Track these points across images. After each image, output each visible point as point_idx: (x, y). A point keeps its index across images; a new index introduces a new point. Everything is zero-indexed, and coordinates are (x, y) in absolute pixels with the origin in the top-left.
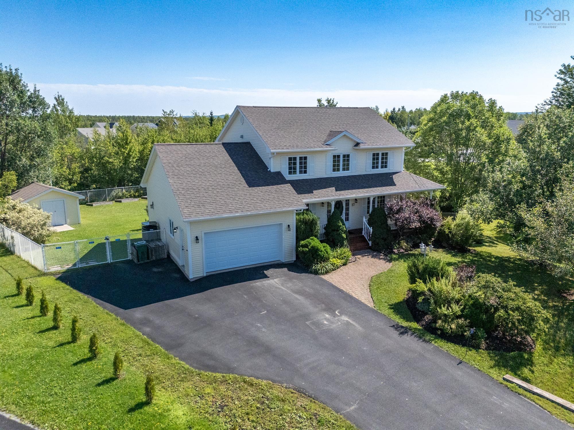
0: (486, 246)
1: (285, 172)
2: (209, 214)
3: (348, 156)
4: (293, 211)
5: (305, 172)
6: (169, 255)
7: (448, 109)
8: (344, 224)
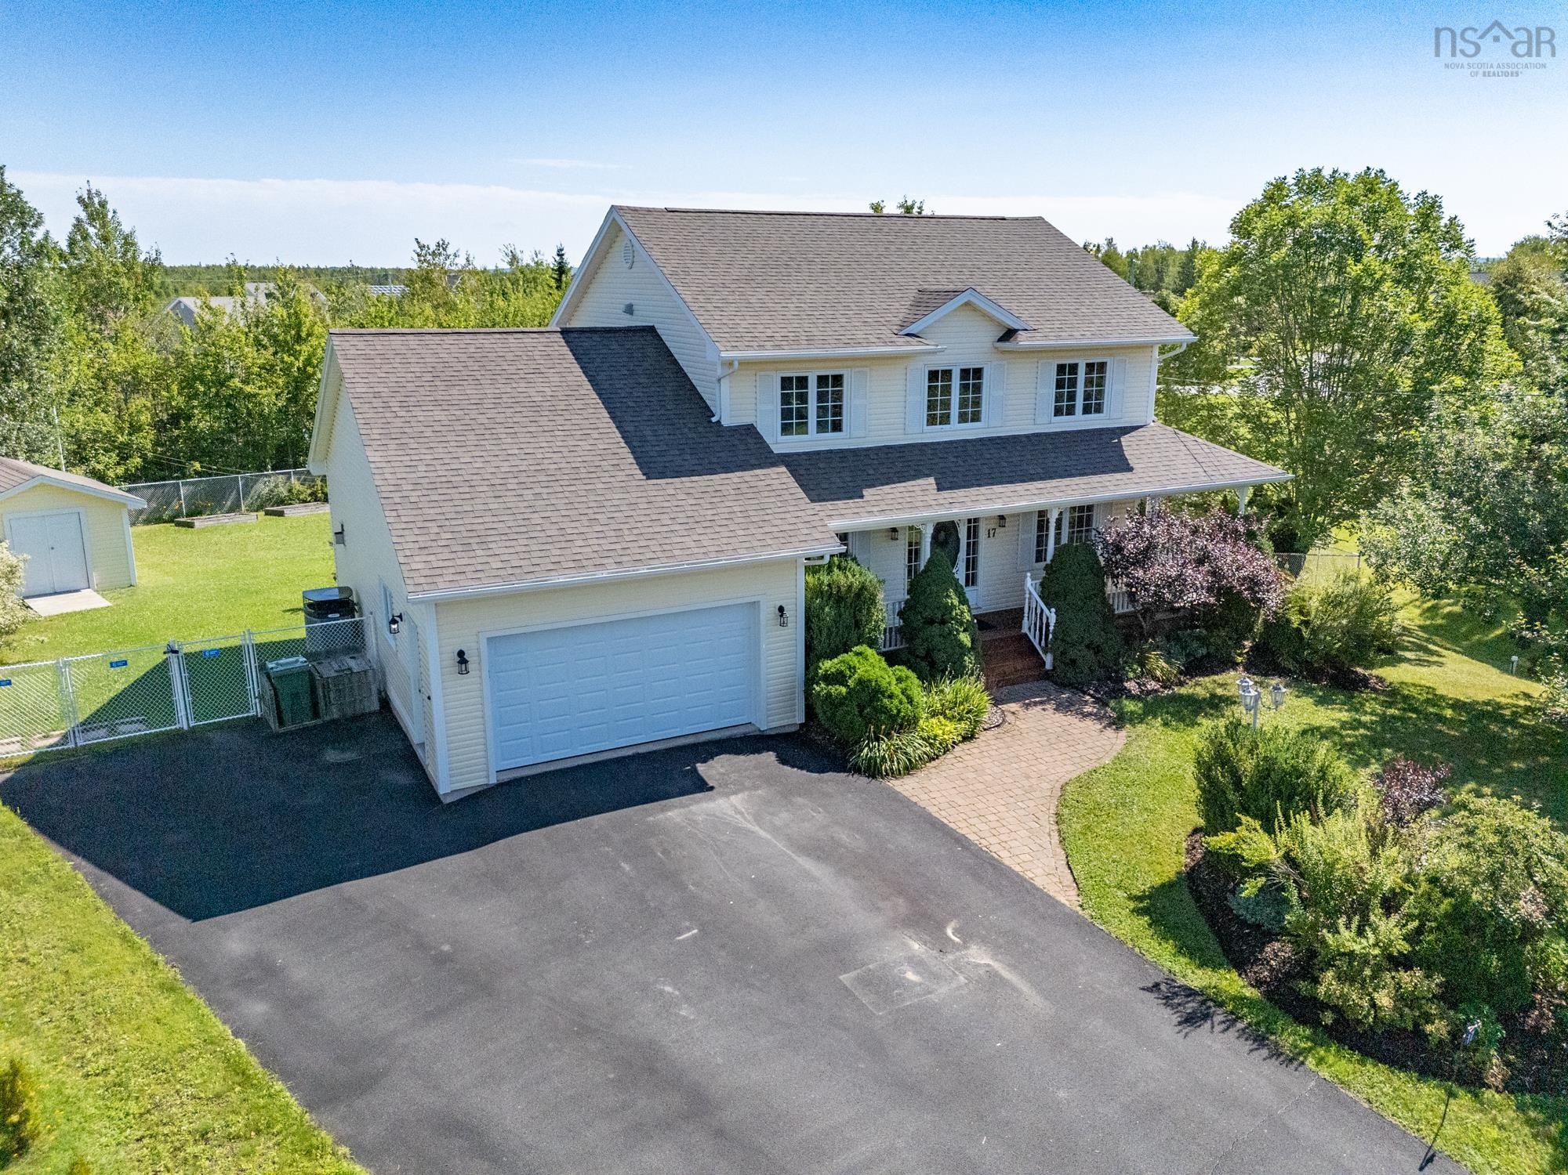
0: (1408, 661)
1: (769, 427)
2: (500, 572)
3: (978, 373)
4: (792, 561)
5: (837, 427)
6: (385, 703)
7: (1289, 223)
8: (964, 601)
